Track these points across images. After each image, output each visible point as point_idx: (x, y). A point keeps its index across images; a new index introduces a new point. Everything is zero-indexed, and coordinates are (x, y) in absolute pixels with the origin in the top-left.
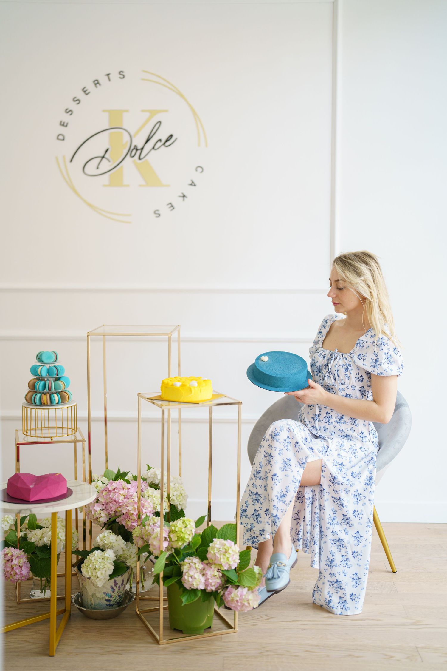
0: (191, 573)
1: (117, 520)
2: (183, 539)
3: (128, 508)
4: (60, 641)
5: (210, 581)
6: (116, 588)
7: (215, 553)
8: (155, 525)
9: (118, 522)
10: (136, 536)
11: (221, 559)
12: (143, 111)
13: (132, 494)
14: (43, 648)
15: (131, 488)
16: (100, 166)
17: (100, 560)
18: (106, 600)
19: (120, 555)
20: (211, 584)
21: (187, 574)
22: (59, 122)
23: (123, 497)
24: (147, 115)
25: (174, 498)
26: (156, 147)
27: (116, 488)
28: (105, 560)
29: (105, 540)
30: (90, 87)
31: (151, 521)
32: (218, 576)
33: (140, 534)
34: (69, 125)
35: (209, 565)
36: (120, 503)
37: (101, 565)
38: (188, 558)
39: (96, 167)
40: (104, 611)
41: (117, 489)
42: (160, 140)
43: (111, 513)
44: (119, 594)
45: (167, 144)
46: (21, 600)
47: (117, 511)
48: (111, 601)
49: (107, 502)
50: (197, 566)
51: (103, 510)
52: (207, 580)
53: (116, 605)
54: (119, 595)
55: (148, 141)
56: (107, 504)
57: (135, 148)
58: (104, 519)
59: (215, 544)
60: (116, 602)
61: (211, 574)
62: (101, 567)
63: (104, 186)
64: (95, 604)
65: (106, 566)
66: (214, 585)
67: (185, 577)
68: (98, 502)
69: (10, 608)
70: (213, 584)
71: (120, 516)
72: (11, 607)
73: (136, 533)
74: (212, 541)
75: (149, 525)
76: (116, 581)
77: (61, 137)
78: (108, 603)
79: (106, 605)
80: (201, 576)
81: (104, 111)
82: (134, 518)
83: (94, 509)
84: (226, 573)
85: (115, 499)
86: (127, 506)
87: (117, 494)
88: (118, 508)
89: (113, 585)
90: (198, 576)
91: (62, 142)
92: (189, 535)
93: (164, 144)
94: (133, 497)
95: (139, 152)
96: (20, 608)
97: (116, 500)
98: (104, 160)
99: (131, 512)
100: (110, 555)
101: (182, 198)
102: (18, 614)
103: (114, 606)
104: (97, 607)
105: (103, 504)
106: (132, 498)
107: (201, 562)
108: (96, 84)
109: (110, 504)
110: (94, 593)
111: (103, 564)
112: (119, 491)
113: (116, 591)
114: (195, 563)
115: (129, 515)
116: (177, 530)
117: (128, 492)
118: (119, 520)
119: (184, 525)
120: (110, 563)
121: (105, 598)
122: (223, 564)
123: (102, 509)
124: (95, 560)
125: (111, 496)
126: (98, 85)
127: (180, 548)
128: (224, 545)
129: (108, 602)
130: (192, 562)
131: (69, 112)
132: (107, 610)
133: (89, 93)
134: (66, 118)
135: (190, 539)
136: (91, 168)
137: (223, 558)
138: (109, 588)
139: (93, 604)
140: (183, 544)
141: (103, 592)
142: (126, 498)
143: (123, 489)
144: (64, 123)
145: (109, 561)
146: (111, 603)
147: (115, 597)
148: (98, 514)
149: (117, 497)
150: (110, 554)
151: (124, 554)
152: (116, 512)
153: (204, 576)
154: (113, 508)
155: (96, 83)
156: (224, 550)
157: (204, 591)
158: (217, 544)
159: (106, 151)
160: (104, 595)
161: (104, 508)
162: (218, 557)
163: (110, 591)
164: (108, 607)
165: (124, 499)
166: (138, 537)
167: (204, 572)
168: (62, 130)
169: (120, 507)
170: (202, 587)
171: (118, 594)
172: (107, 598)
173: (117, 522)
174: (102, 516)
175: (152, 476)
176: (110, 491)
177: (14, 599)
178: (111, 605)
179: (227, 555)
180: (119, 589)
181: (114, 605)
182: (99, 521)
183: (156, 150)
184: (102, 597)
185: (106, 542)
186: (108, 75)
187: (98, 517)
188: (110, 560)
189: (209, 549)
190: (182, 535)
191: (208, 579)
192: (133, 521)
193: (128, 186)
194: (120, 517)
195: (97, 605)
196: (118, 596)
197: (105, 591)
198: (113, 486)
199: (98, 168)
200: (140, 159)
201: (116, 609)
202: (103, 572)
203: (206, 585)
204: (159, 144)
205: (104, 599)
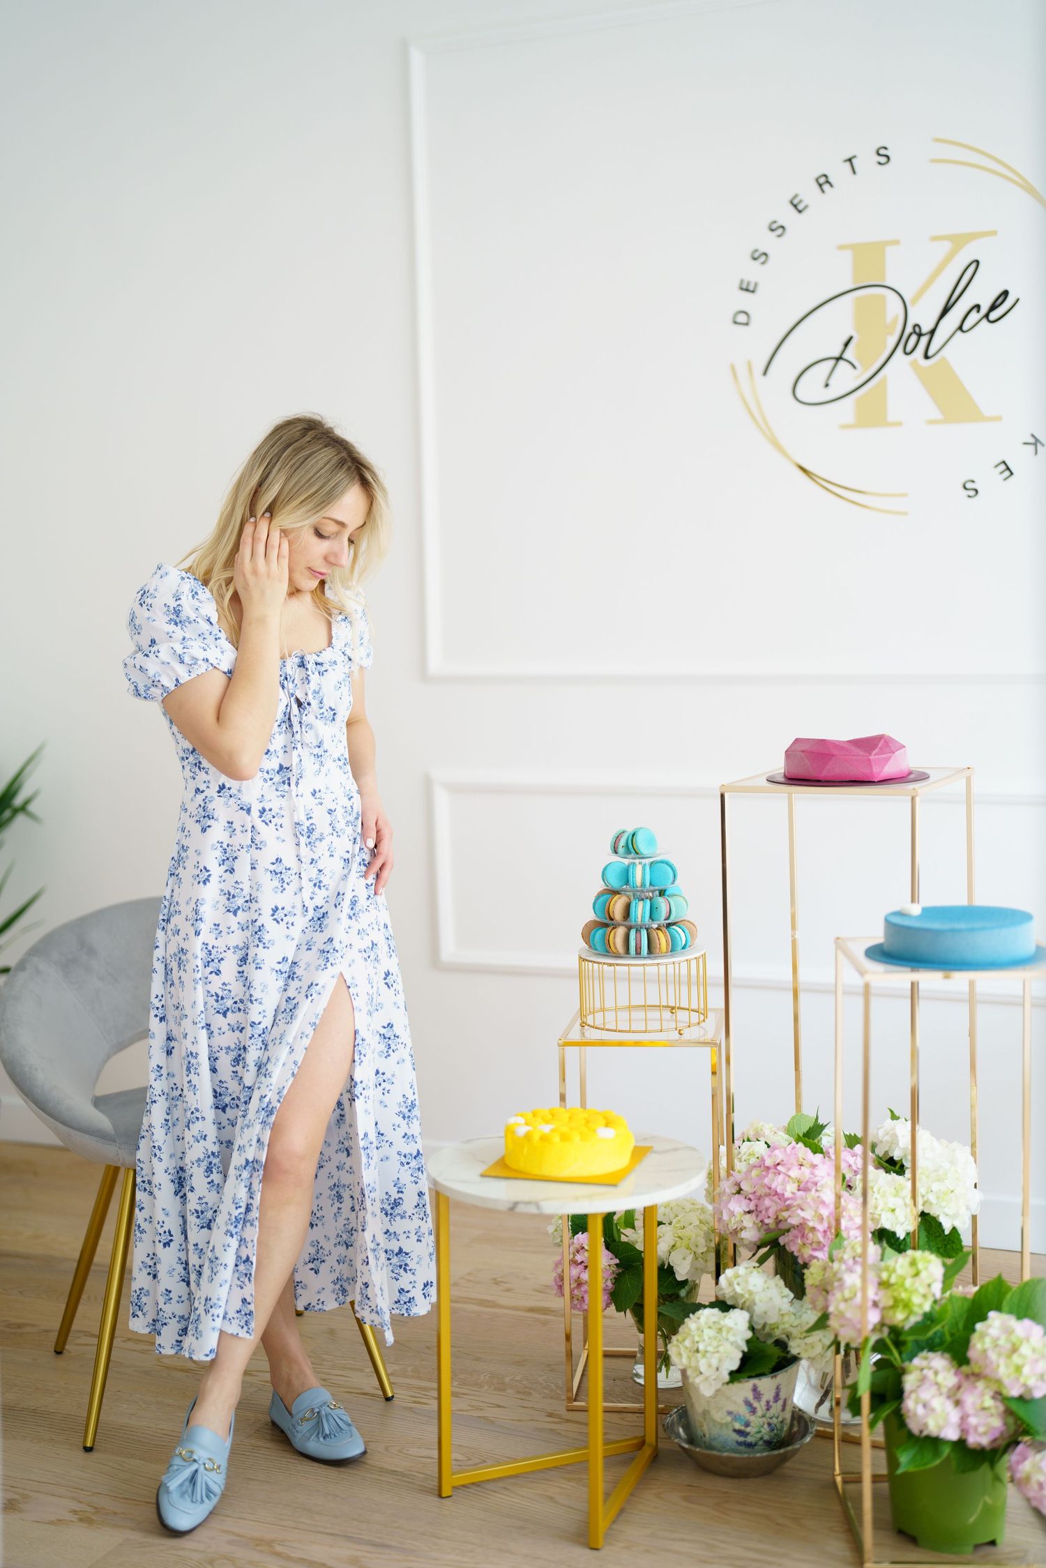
0: (926, 1394)
1: (782, 1241)
2: (907, 1305)
3: (802, 1214)
4: (622, 1511)
5: (973, 1421)
6: (760, 1406)
7: (985, 1351)
8: (855, 1262)
9: (784, 1246)
10: (812, 1285)
11: (998, 1366)
12: (935, 239)
13: (820, 1179)
14: (579, 1521)
15: (820, 1166)
16: (831, 382)
17: (711, 1333)
18: (735, 1431)
19: (775, 1324)
20: (976, 1428)
21: (913, 1396)
22: (737, 284)
23: (796, 1185)
24: (946, 246)
25: (932, 1198)
26: (965, 327)
27: (783, 1161)
28: (722, 1335)
29: (738, 1284)
30: (809, 193)
31: (848, 1250)
32: (993, 1411)
33: (821, 1280)
34: (759, 290)
35: (972, 1379)
36: (788, 1199)
37: (710, 1345)
38: (925, 1353)
39: (823, 383)
40: (728, 1458)
41: (784, 1164)
42: (978, 307)
43: (767, 1221)
44: (769, 1420)
45: (993, 316)
46: (575, 1403)
47: (780, 1218)
48: (748, 1434)
49: (758, 1194)
50: (940, 1378)
51: (749, 1212)
52: (964, 1418)
53: (764, 1447)
54: (769, 1424)
55: (946, 311)
56: (759, 1198)
57: (917, 330)
58: (750, 1234)
59: (990, 1326)
60: (761, 1438)
61: (974, 1404)
62: (710, 1349)
63: (845, 427)
64: (710, 1436)
65: (721, 1349)
66: (985, 1433)
67: (910, 1404)
68: (742, 1192)
69: (548, 1416)
70: (981, 1430)
71: (788, 1231)
72: (550, 1415)
73: (812, 1277)
74: (983, 1318)
75: (842, 1260)
76: (759, 1389)
77: (742, 318)
78: (741, 1439)
79: (737, 1442)
80: (949, 1406)
81: (841, 247)
82: (818, 1238)
83: (729, 1209)
84: (1014, 1406)
85: (776, 1188)
86: (802, 1209)
87: (781, 1177)
88: (781, 1210)
89: (750, 1396)
90: (941, 1404)
91: (744, 328)
92: (924, 1296)
93: (987, 316)
94: (819, 1189)
95: (924, 340)
96: (568, 1421)
97: (778, 1190)
98: (841, 363)
99: (811, 1224)
100: (736, 1324)
101: (1032, 448)
102: (560, 1434)
103: (756, 1447)
104: (714, 1443)
105: (750, 1199)
106: (817, 1191)
107: (953, 1371)
108: (820, 185)
109: (764, 1200)
110: (707, 1408)
111: (715, 1343)
112: (789, 1169)
113: (760, 1413)
114: (936, 1373)
115: (806, 1232)
116: (893, 1280)
117: (812, 1173)
118: (786, 1241)
119: (913, 1271)
120: (732, 1344)
121: (733, 1426)
122: (1006, 1381)
123: (747, 1210)
124: (698, 1329)
125: (766, 1181)
126: (826, 187)
127: (903, 1327)
128: (1009, 1331)
129: (741, 1436)
130: (930, 1368)
131: (760, 256)
132: (737, 1455)
133: (806, 207)
134: (753, 272)
135: (927, 1307)
136: (811, 387)
137: (1007, 1366)
138: (743, 1404)
139: (707, 1436)
140: (907, 1318)
141: (725, 1409)
142: (803, 1187)
143: (801, 1165)
144: (748, 283)
145: (732, 1338)
146: (749, 1439)
147: (758, 1427)
148: (738, 1222)
149: (782, 1185)
150: (737, 1322)
151: (784, 1323)
152: (778, 1221)
153: (958, 1408)
154: (770, 1210)
155: (823, 182)
156: (1009, 1346)
157: (961, 1444)
158: (995, 1326)
159: (846, 345)
160: (729, 1419)
161: (752, 1207)
162: (992, 1363)
163: (743, 1411)
164: (742, 1448)
165: (799, 1190)
166: (816, 1286)
167: (959, 1396)
168: (745, 302)
169: (788, 1208)
170: (952, 1434)
171: (764, 1419)
172: (738, 1426)
173: (782, 1244)
174: (745, 1228)
175: (887, 1138)
176: (768, 1168)
177: (563, 1397)
178: (750, 1445)
179: (1016, 1359)
180: (768, 1409)
181: (756, 1444)
182: (742, 1239)
183: (963, 331)
184: (724, 1422)
185: (738, 1290)
186: (850, 160)
187: (736, 1228)
188: (734, 1335)
189: (975, 1338)
190: (904, 1295)
191: (968, 1416)
192: (814, 1246)
193: (899, 424)
194: (786, 1234)
195: (715, 1439)
196: (766, 1426)
197: (732, 1408)
198: (776, 1156)
199: (827, 385)
200: (926, 357)
201: (765, 1454)
202: (715, 1362)
203: (964, 1431)
204: (974, 316)
205: (731, 1428)
